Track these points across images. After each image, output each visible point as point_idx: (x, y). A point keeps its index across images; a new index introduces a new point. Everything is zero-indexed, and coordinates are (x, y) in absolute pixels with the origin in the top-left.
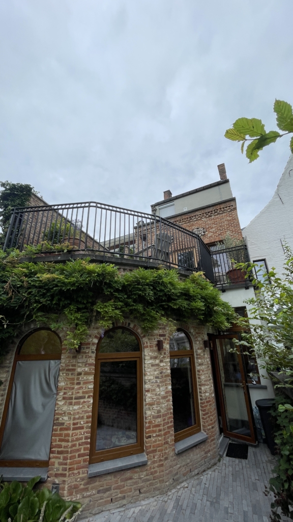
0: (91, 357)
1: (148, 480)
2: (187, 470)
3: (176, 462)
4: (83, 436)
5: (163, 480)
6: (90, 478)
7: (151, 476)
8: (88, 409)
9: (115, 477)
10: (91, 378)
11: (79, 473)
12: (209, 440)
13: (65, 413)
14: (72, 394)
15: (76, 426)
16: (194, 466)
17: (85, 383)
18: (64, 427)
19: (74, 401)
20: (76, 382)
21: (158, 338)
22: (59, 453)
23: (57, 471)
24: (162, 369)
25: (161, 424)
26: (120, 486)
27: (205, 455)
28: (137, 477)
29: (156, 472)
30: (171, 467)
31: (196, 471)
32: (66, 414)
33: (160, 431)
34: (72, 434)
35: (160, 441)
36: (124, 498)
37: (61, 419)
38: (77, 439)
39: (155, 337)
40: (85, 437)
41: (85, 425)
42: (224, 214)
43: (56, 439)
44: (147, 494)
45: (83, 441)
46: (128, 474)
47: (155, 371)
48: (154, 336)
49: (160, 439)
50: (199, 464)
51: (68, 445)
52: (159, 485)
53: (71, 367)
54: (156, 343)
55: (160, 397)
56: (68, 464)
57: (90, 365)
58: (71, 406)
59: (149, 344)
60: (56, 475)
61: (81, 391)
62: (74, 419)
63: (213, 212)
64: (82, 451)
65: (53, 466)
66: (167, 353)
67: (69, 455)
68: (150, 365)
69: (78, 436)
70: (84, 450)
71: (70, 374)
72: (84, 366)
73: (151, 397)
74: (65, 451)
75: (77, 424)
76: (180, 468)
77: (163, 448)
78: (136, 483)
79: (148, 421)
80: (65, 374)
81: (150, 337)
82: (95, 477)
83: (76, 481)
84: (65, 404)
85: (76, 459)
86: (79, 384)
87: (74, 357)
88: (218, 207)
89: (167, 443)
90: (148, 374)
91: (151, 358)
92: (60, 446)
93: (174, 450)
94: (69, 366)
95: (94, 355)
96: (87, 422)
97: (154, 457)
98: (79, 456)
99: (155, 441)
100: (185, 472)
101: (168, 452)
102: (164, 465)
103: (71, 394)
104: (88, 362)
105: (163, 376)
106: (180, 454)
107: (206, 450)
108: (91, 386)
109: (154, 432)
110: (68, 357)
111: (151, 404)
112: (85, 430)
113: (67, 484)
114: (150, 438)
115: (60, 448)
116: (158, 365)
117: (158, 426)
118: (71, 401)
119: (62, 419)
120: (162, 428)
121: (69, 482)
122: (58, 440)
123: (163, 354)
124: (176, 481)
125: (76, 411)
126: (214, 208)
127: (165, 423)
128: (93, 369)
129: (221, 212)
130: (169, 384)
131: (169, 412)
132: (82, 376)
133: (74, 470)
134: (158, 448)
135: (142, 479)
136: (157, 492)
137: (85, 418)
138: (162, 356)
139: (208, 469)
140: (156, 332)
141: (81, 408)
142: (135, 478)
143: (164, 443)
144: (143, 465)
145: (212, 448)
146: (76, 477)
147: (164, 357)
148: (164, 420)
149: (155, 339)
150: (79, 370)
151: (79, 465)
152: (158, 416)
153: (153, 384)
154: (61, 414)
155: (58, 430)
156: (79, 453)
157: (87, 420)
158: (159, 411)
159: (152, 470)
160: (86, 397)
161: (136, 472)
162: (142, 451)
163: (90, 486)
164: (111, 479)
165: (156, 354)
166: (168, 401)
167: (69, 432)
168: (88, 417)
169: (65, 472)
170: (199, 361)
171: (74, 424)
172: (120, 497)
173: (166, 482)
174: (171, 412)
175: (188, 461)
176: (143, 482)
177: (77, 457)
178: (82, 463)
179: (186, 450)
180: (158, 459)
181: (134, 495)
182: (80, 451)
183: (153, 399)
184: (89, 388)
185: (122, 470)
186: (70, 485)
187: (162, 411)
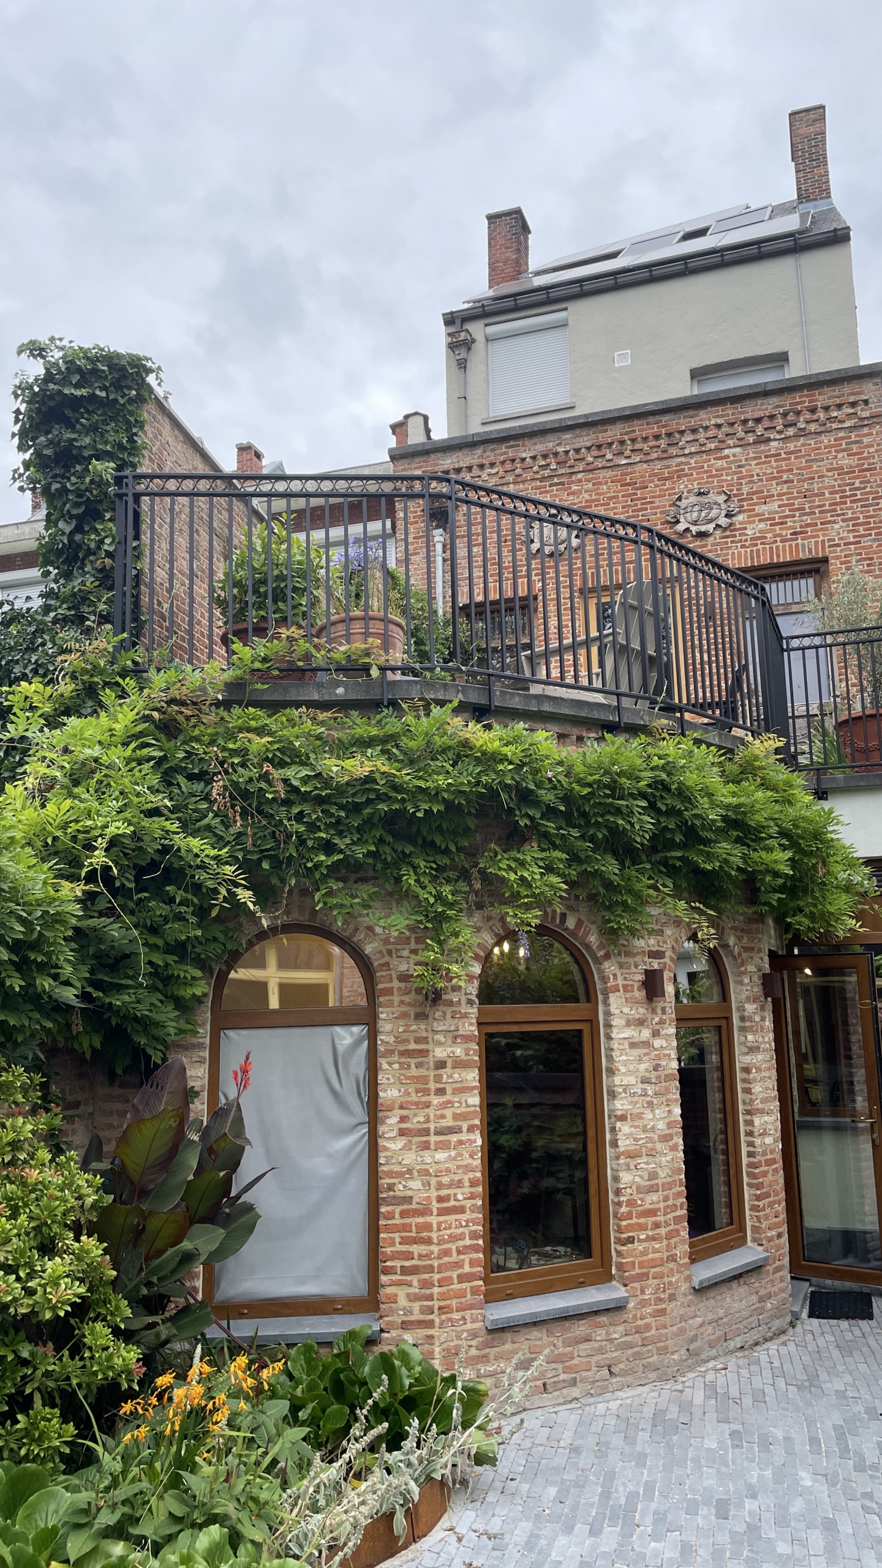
0: (465, 1016)
1: (630, 1346)
2: (718, 1333)
3: (693, 1309)
4: (466, 1231)
5: (666, 1348)
6: (490, 1331)
7: (637, 1336)
8: (470, 1161)
9: (550, 1333)
10: (472, 1077)
11: (464, 1318)
12: (770, 1268)
13: (410, 1171)
14: (428, 1121)
15: (445, 1205)
16: (734, 1327)
17: (458, 1091)
18: (414, 1206)
19: (433, 1139)
20: (432, 1086)
21: (645, 963)
22: (405, 1271)
23: (405, 1314)
24: (658, 1057)
25: (659, 1209)
26: (564, 1354)
27: (760, 1305)
28: (604, 1337)
29: (648, 1327)
30: (683, 1319)
31: (738, 1342)
32: (416, 1174)
33: (657, 1225)
34: (439, 1224)
35: (656, 1251)
36: (573, 1383)
37: (401, 1187)
38: (453, 1238)
39: (638, 959)
40: (471, 1232)
41: (468, 1204)
42: (825, 439)
43: (393, 1239)
44: (629, 1379)
45: (468, 1242)
46: (581, 1328)
47: (640, 1060)
48: (635, 955)
49: (657, 1246)
50: (744, 1323)
51: (432, 1253)
52: (655, 1357)
53: (413, 1046)
54: (641, 977)
55: (656, 1137)
56: (435, 1297)
57: (467, 1039)
58: (426, 1153)
59: (620, 982)
60: (405, 1326)
61: (448, 1113)
62: (440, 1186)
63: (779, 422)
64: (467, 1269)
65: (393, 1305)
66: (668, 1010)
67: (436, 1277)
68: (626, 1046)
69: (452, 1230)
70: (472, 1264)
71: (413, 1066)
72: (450, 1042)
73: (631, 1134)
74: (424, 1267)
75: (446, 1199)
76: (702, 1325)
77: (664, 1269)
78: (601, 1351)
79: (625, 1199)
80: (396, 1066)
81: (623, 959)
82: (503, 1329)
83: (459, 1337)
84: (407, 1147)
85: (452, 1287)
86: (441, 1092)
87: (421, 1016)
88: (802, 400)
89: (672, 1258)
90: (623, 1069)
91: (629, 1024)
92: (409, 1256)
93: (688, 1278)
94: (407, 1041)
95: (474, 1011)
96: (472, 1197)
97: (643, 1292)
98: (462, 1279)
99: (644, 1253)
100: (712, 1337)
101: (677, 1281)
102: (668, 1311)
103: (422, 1119)
104: (461, 1032)
105: (660, 1077)
106: (701, 1290)
107: (762, 1292)
108: (475, 1100)
109: (642, 1228)
110: (404, 1015)
111: (632, 1155)
112: (468, 1215)
113: (437, 1343)
114: (633, 1242)
115: (407, 1259)
116: (646, 1044)
117: (652, 1212)
118: (424, 1139)
119: (405, 1187)
120: (660, 1218)
121: (443, 1340)
122: (398, 1240)
123: (659, 1011)
124: (695, 1357)
125: (442, 1167)
126: (786, 402)
127: (668, 1207)
128: (474, 1050)
129: (813, 427)
130: (676, 1100)
131: (677, 1178)
132: (449, 1070)
133: (451, 1312)
134: (653, 1270)
135: (616, 1342)
136: (653, 1375)
137: (467, 1184)
138: (657, 1019)
139: (766, 1340)
140: (640, 943)
141: (455, 1159)
142: (598, 1338)
143: (668, 1257)
144: (617, 1308)
145: (775, 1289)
146: (459, 1329)
147: (662, 1022)
148: (666, 1199)
149: (636, 966)
150: (440, 1053)
151: (463, 1300)
152: (652, 1186)
153: (636, 1099)
154: (400, 1175)
155: (397, 1215)
156: (460, 1271)
157: (472, 1190)
158: (653, 1175)
159: (640, 1323)
160: (465, 1129)
161: (600, 1326)
162: (609, 1278)
163: (492, 1352)
164: (540, 1339)
165: (641, 1011)
166: (674, 1148)
167: (428, 1219)
168: (473, 1184)
169: (431, 1317)
170: (750, 1037)
171: (440, 1199)
172: (564, 1381)
173: (673, 1353)
174: (680, 1180)
175: (721, 1312)
176: (616, 1350)
177: (456, 1281)
178: (469, 1296)
179: (716, 1284)
180: (653, 1297)
181: (597, 1377)
182: (462, 1267)
183: (636, 1140)
184: (468, 1106)
185: (566, 1318)
186: (445, 1346)
187: (662, 1174)
